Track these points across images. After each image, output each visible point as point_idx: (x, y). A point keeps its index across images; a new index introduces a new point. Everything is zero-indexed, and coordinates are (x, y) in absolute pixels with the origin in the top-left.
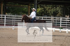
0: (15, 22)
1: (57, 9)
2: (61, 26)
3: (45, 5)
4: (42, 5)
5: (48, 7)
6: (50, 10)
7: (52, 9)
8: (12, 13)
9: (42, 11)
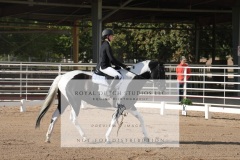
0: (29, 84)
1: (171, 35)
2: (188, 93)
3: (130, 24)
4: (120, 24)
5: (141, 31)
6: (148, 40)
7: (153, 36)
8: (16, 54)
9: (120, 44)
